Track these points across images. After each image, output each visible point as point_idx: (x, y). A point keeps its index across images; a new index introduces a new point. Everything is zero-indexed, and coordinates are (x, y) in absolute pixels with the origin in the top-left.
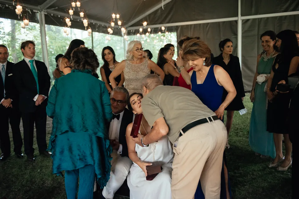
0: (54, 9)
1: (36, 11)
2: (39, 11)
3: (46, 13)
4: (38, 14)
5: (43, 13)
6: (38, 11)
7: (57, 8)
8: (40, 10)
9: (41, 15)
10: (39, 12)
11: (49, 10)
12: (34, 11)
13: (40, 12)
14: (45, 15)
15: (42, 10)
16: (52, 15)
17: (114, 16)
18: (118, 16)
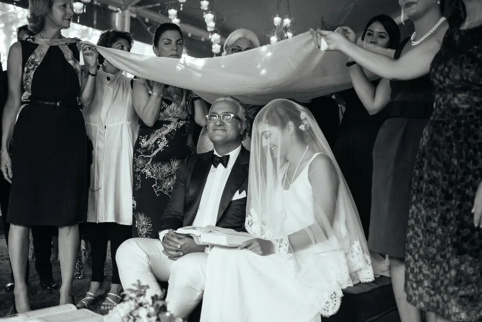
0: (151, 6)
1: (115, 9)
2: (121, 9)
3: (134, 16)
4: (117, 14)
5: (128, 14)
6: (119, 9)
7: (158, 5)
8: (123, 7)
9: (123, 17)
10: (120, 12)
11: (140, 9)
12: (110, 7)
13: (122, 11)
14: (132, 19)
15: (126, 8)
16: (147, 20)
17: (277, 20)
18: (287, 22)
